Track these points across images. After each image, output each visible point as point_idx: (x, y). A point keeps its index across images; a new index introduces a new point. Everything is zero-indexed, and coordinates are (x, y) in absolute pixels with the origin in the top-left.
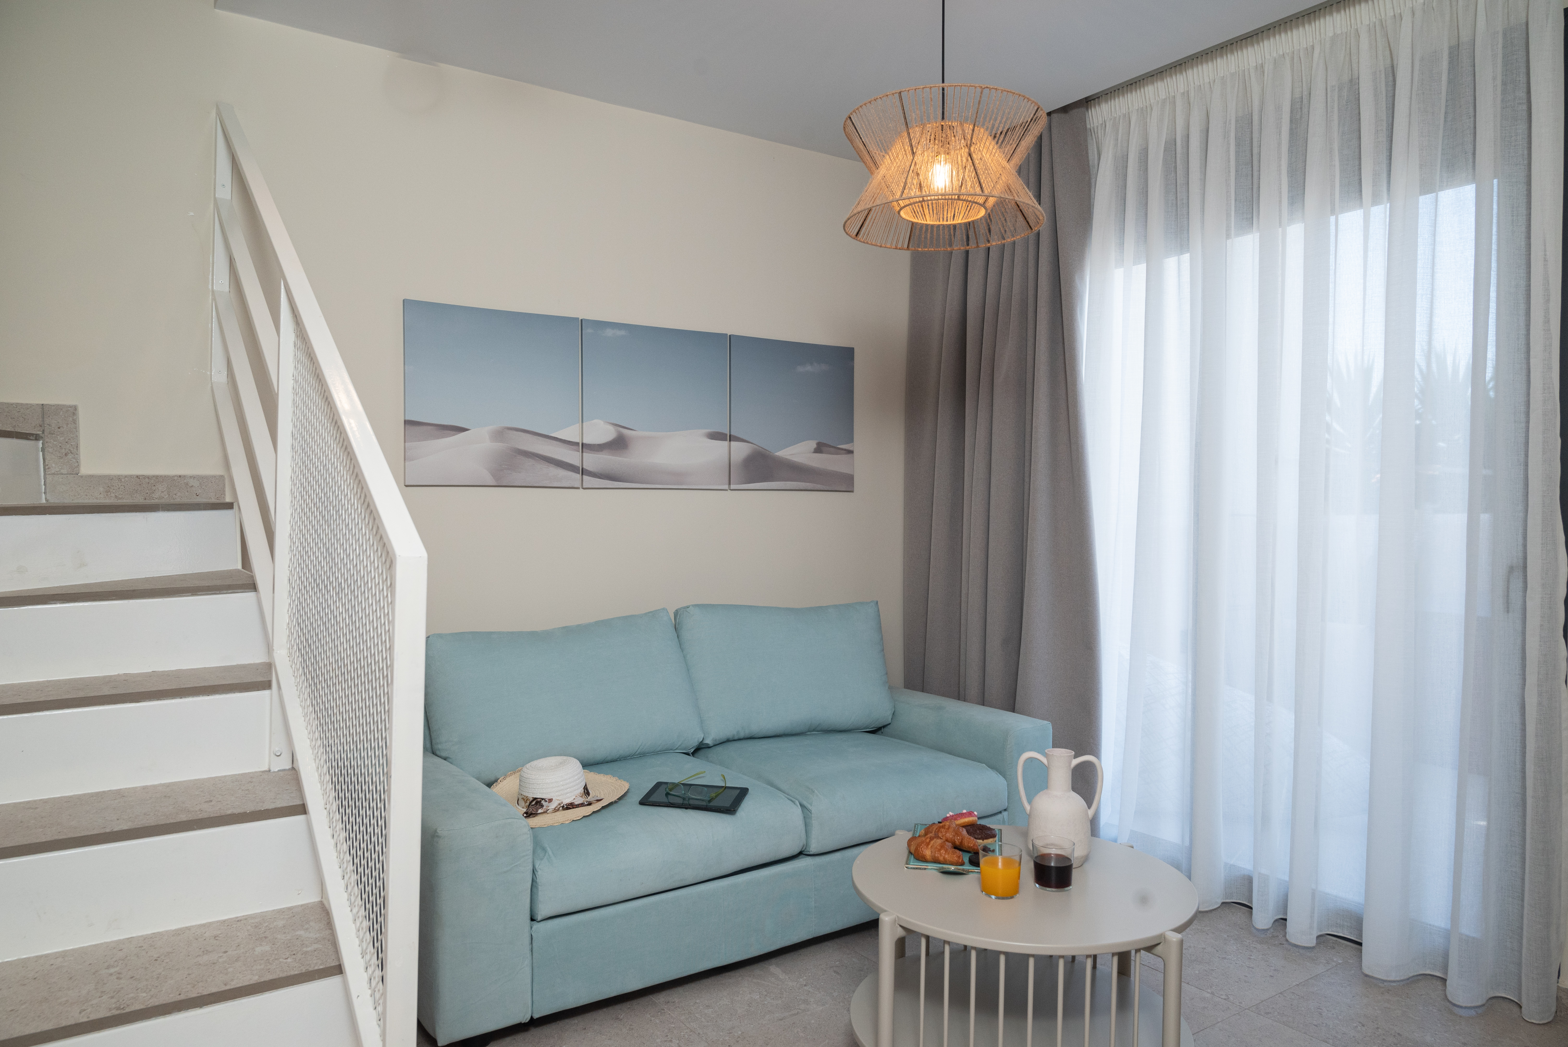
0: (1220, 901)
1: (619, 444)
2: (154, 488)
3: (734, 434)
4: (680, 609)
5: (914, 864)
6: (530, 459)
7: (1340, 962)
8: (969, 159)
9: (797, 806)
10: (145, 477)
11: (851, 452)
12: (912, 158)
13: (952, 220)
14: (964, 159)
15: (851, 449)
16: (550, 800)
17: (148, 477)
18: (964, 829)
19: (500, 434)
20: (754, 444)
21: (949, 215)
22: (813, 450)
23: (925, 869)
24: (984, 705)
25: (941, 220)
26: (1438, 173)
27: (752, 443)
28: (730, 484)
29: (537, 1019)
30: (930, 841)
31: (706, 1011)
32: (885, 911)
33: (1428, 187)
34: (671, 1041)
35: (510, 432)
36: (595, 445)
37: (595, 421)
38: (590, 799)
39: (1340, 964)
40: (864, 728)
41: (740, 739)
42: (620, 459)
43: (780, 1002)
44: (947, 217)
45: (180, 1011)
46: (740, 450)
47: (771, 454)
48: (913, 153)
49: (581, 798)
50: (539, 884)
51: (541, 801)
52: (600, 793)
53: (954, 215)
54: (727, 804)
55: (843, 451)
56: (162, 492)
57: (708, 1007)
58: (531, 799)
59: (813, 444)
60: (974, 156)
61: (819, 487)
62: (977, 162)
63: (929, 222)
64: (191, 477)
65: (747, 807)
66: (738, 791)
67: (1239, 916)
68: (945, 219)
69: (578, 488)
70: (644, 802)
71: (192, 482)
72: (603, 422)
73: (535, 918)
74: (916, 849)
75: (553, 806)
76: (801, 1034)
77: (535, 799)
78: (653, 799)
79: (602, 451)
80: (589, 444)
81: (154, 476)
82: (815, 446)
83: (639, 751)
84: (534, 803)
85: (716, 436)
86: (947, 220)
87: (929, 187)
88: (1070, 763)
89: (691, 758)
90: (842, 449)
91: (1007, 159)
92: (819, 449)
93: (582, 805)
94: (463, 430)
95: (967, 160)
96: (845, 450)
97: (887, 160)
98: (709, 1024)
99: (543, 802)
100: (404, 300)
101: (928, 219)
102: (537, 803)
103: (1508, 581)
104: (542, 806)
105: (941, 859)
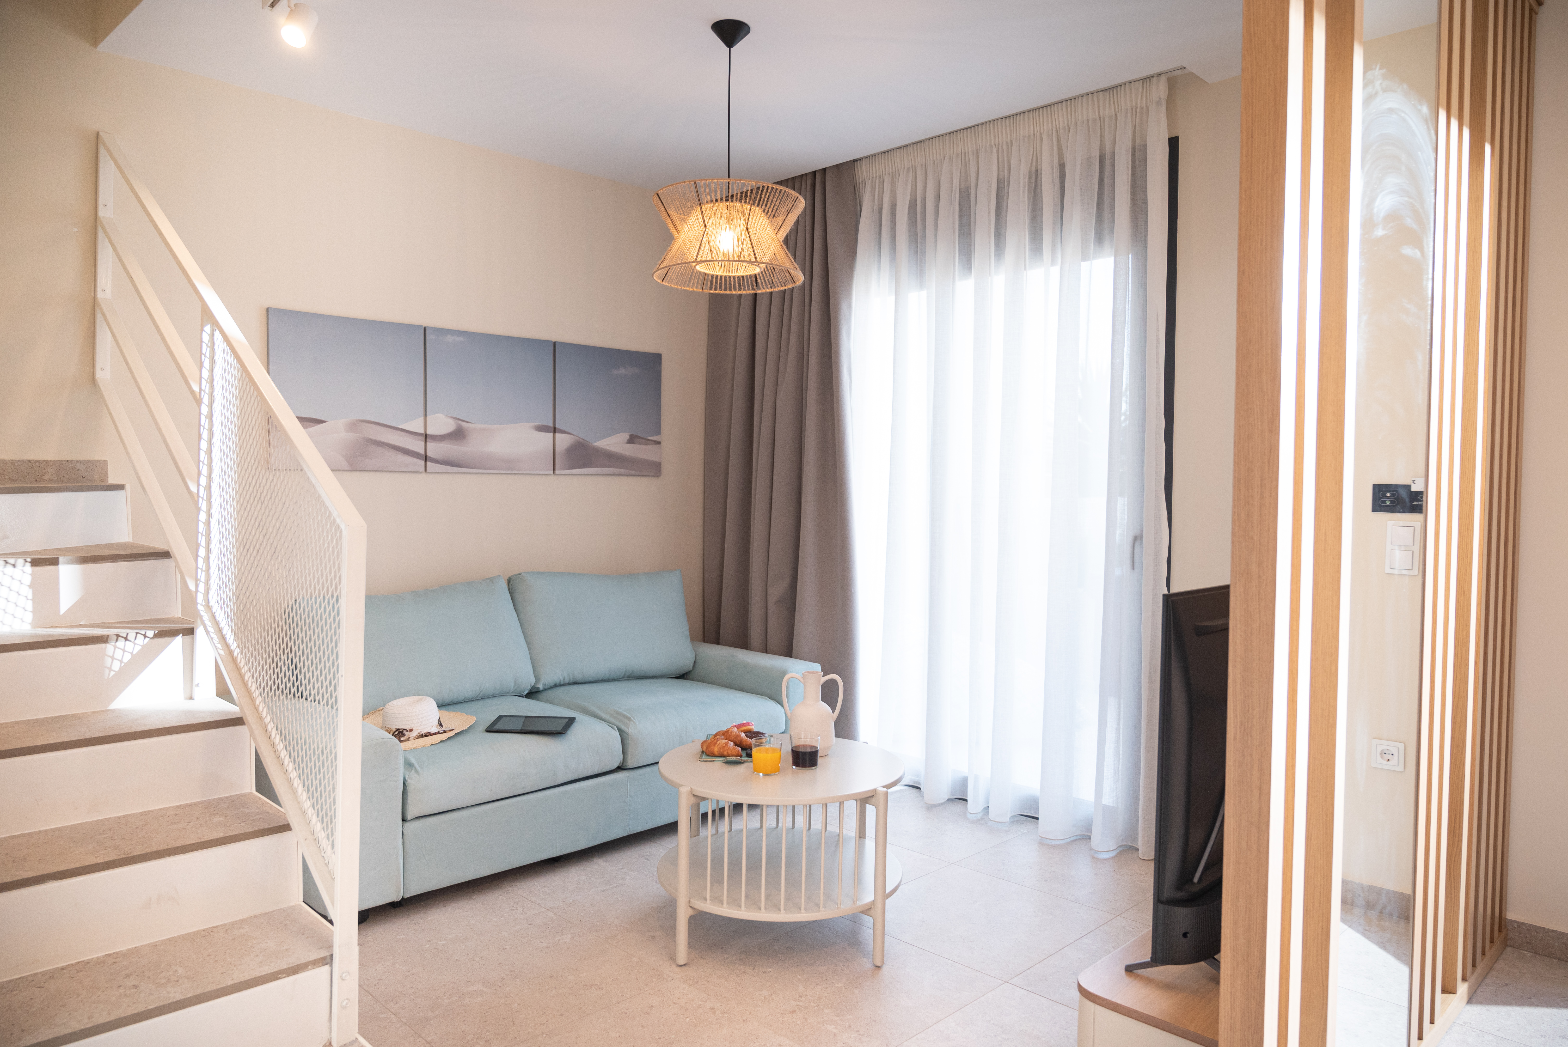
0: (946, 797)
1: (458, 435)
2: (44, 471)
3: (559, 427)
4: (513, 576)
5: (704, 758)
6: (381, 448)
7: (1025, 832)
8: (747, 233)
9: (615, 730)
10: (36, 461)
11: (658, 443)
12: (704, 229)
13: (736, 272)
14: (743, 234)
15: (659, 440)
16: (411, 730)
17: (39, 462)
18: (743, 734)
19: (354, 426)
20: (576, 436)
21: (734, 268)
22: (626, 441)
23: (713, 761)
24: (766, 652)
25: (728, 271)
26: (1092, 248)
27: (574, 435)
28: (554, 469)
29: (407, 898)
30: (717, 741)
31: (543, 889)
32: (682, 786)
33: (1085, 257)
34: (517, 909)
35: (363, 424)
36: (437, 435)
37: (437, 415)
38: (443, 729)
39: (1025, 833)
40: (670, 675)
41: (565, 685)
42: (460, 447)
43: (602, 880)
44: (732, 270)
45: (169, 856)
46: (563, 441)
47: (590, 444)
48: (705, 226)
49: (436, 728)
50: (409, 791)
51: (403, 731)
52: (451, 725)
53: (737, 268)
54: (559, 729)
55: (652, 443)
56: (52, 475)
57: (544, 887)
58: (395, 730)
59: (626, 436)
60: (751, 231)
61: (632, 472)
62: (752, 236)
63: (719, 273)
64: (77, 461)
65: (575, 731)
66: (567, 720)
67: (958, 807)
68: (730, 271)
69: (421, 472)
70: (488, 731)
71: (78, 466)
72: (444, 416)
73: (405, 819)
74: (707, 748)
75: (414, 734)
76: (620, 899)
77: (397, 730)
78: (497, 727)
79: (443, 441)
80: (432, 435)
81: (44, 461)
82: (628, 437)
83: (481, 695)
84: (396, 733)
85: (542, 429)
86: (732, 272)
87: (717, 251)
88: (820, 680)
89: (525, 699)
90: (651, 441)
91: (775, 233)
92: (632, 440)
93: (438, 733)
94: (322, 422)
95: (745, 234)
96: (654, 441)
97: (686, 229)
98: (547, 897)
99: (405, 732)
100: (268, 309)
101: (717, 271)
102: (399, 733)
103: (1134, 547)
104: (404, 735)
105: (725, 753)
